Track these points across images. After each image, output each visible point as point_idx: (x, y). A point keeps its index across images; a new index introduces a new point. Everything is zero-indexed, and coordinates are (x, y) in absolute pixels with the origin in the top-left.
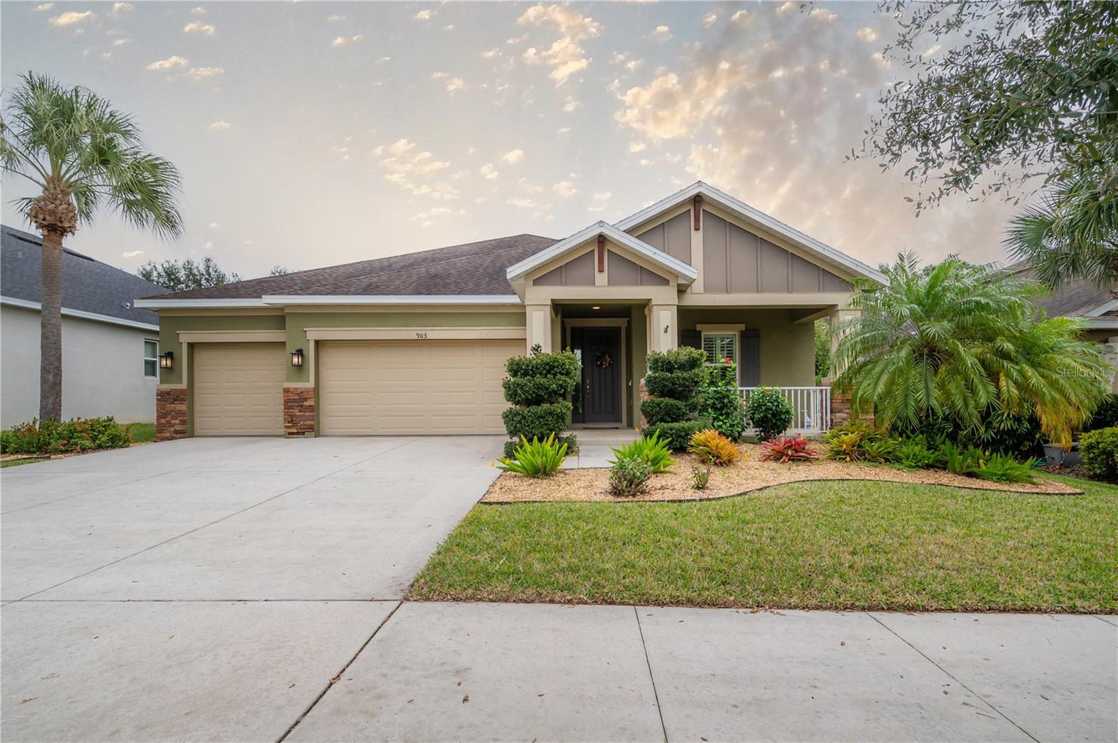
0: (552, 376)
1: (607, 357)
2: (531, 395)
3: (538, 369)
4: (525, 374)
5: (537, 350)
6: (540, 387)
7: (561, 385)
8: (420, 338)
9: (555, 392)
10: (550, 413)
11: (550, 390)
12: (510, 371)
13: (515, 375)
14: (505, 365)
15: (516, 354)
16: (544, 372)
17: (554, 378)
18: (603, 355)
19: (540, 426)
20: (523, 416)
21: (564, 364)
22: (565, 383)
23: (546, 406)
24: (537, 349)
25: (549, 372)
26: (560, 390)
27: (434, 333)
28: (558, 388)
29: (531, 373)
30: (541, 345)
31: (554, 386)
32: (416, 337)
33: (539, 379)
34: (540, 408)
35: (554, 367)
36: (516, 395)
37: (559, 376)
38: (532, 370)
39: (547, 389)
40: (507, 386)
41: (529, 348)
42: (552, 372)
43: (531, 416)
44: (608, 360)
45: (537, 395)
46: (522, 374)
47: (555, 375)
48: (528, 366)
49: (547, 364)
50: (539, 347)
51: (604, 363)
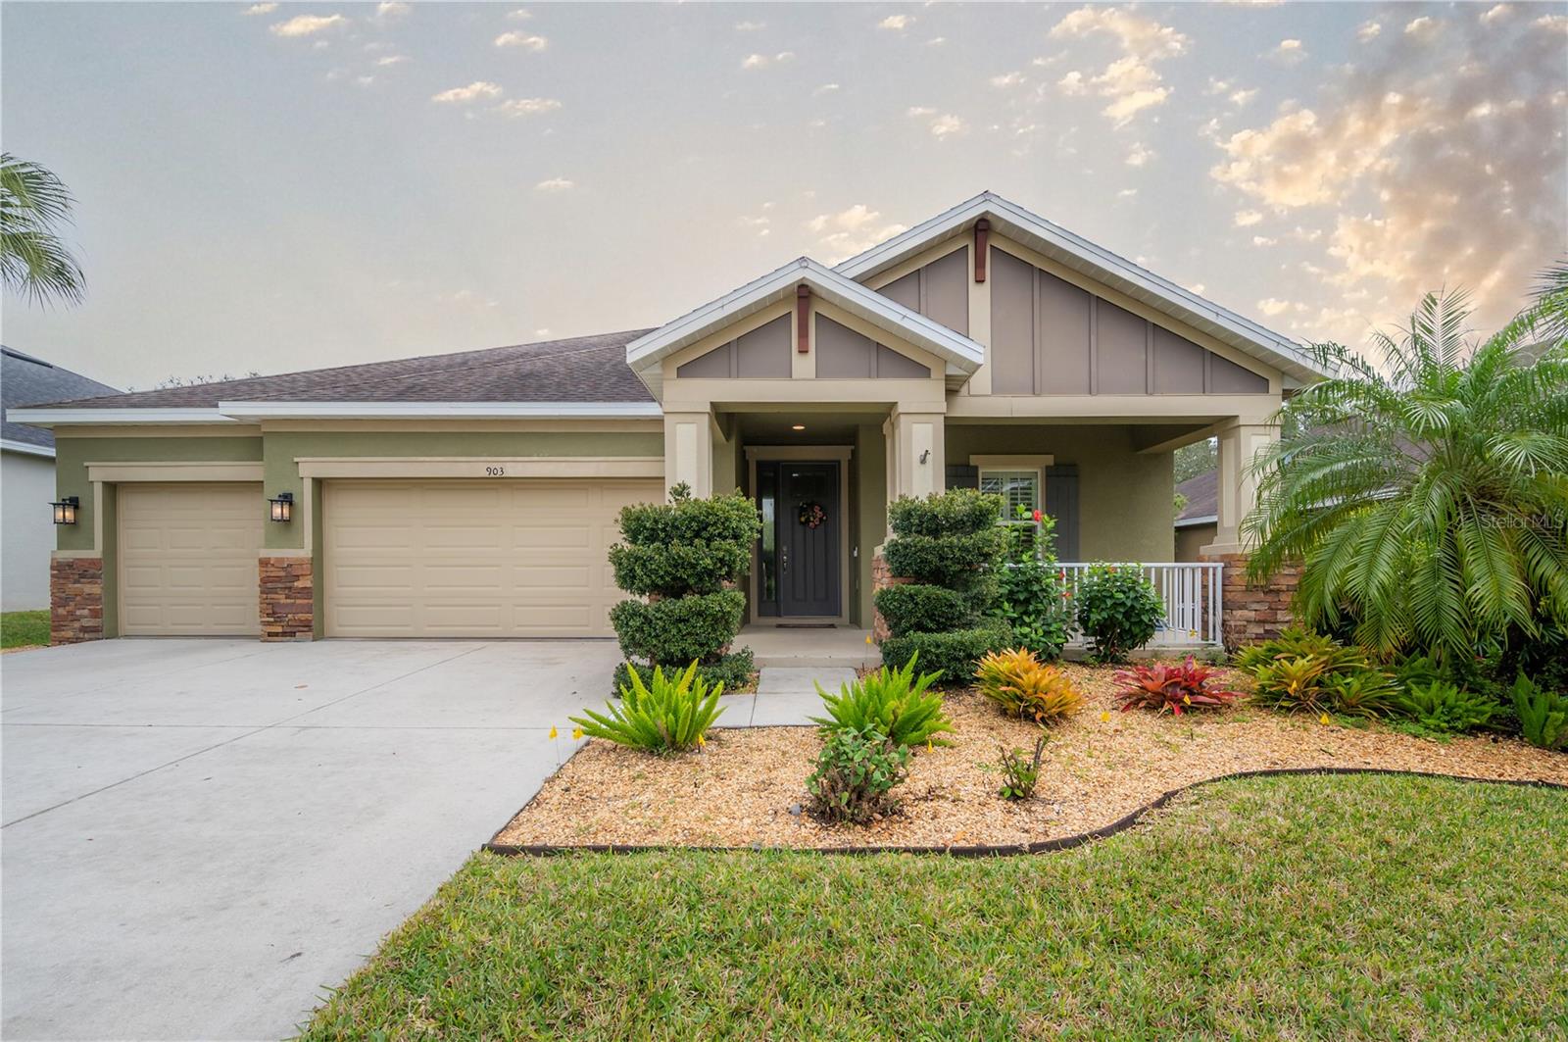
0: (704, 542)
1: (817, 509)
2: (662, 577)
3: (678, 528)
4: (652, 538)
5: (681, 494)
6: (677, 563)
7: (721, 560)
8: (492, 475)
9: (711, 573)
10: (700, 614)
11: (699, 568)
12: (626, 532)
13: (634, 541)
14: (616, 521)
15: (637, 501)
16: (689, 534)
17: (708, 546)
18: (811, 505)
19: (678, 637)
20: (645, 617)
21: (727, 519)
22: (731, 554)
23: (690, 600)
24: (681, 491)
25: (697, 535)
26: (720, 568)
27: (515, 467)
28: (715, 564)
29: (662, 535)
30: (688, 484)
31: (708, 561)
32: (486, 474)
33: (677, 548)
34: (680, 603)
35: (708, 525)
36: (634, 577)
37: (716, 543)
38: (664, 530)
39: (693, 566)
40: (616, 558)
41: (667, 490)
42: (704, 534)
43: (661, 618)
44: (819, 514)
45: (675, 578)
46: (646, 538)
47: (709, 540)
48: (656, 522)
49: (693, 518)
50: (685, 487)
51: (812, 519)
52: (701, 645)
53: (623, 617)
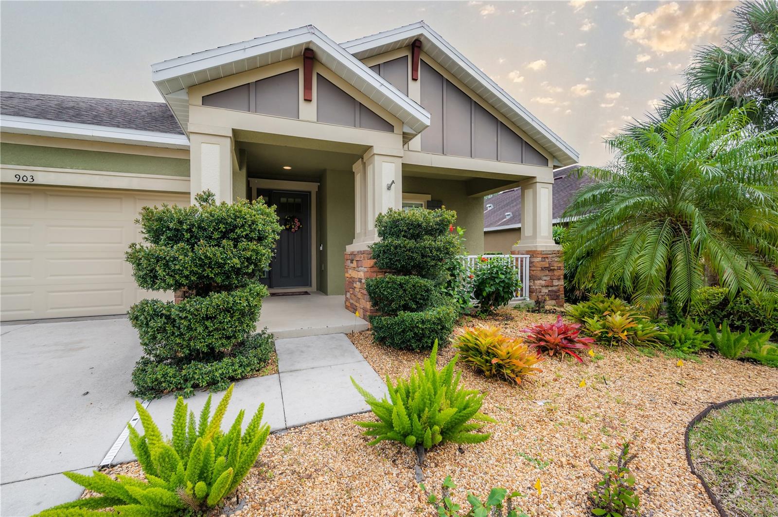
0: (231, 243)
1: (296, 221)
2: (187, 277)
3: (205, 230)
4: (176, 238)
5: (206, 200)
6: (204, 263)
7: (248, 259)
8: (21, 181)
9: (238, 271)
10: (227, 310)
11: (227, 267)
12: (149, 232)
13: (156, 241)
14: (137, 221)
15: (158, 206)
16: (216, 235)
17: (235, 246)
19: (205, 334)
20: (168, 317)
21: (253, 222)
22: (257, 253)
23: (217, 298)
24: (206, 198)
25: (224, 235)
26: (247, 267)
27: (45, 176)
28: (243, 263)
29: (187, 236)
30: (213, 191)
31: (236, 261)
32: (15, 180)
33: (204, 249)
34: (206, 301)
35: (235, 227)
36: (155, 277)
37: (243, 244)
38: (189, 230)
39: (221, 266)
40: (135, 257)
41: (193, 196)
42: (232, 235)
43: (186, 317)
44: (298, 224)
45: (201, 277)
46: (169, 238)
47: (236, 241)
48: (181, 222)
49: (221, 220)
50: (210, 195)
51: (293, 227)
52: (228, 338)
53: (142, 317)
